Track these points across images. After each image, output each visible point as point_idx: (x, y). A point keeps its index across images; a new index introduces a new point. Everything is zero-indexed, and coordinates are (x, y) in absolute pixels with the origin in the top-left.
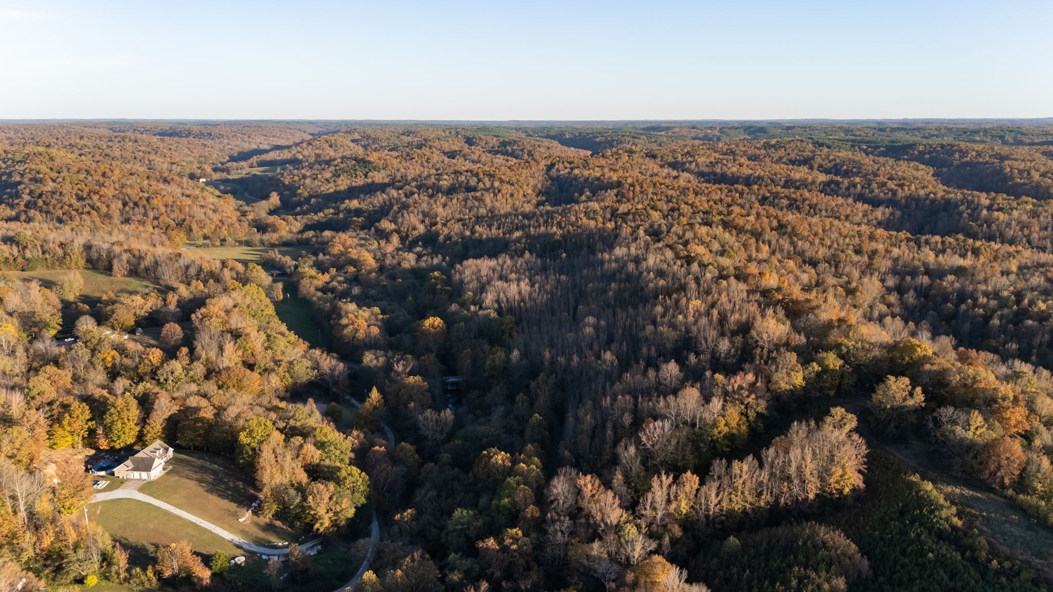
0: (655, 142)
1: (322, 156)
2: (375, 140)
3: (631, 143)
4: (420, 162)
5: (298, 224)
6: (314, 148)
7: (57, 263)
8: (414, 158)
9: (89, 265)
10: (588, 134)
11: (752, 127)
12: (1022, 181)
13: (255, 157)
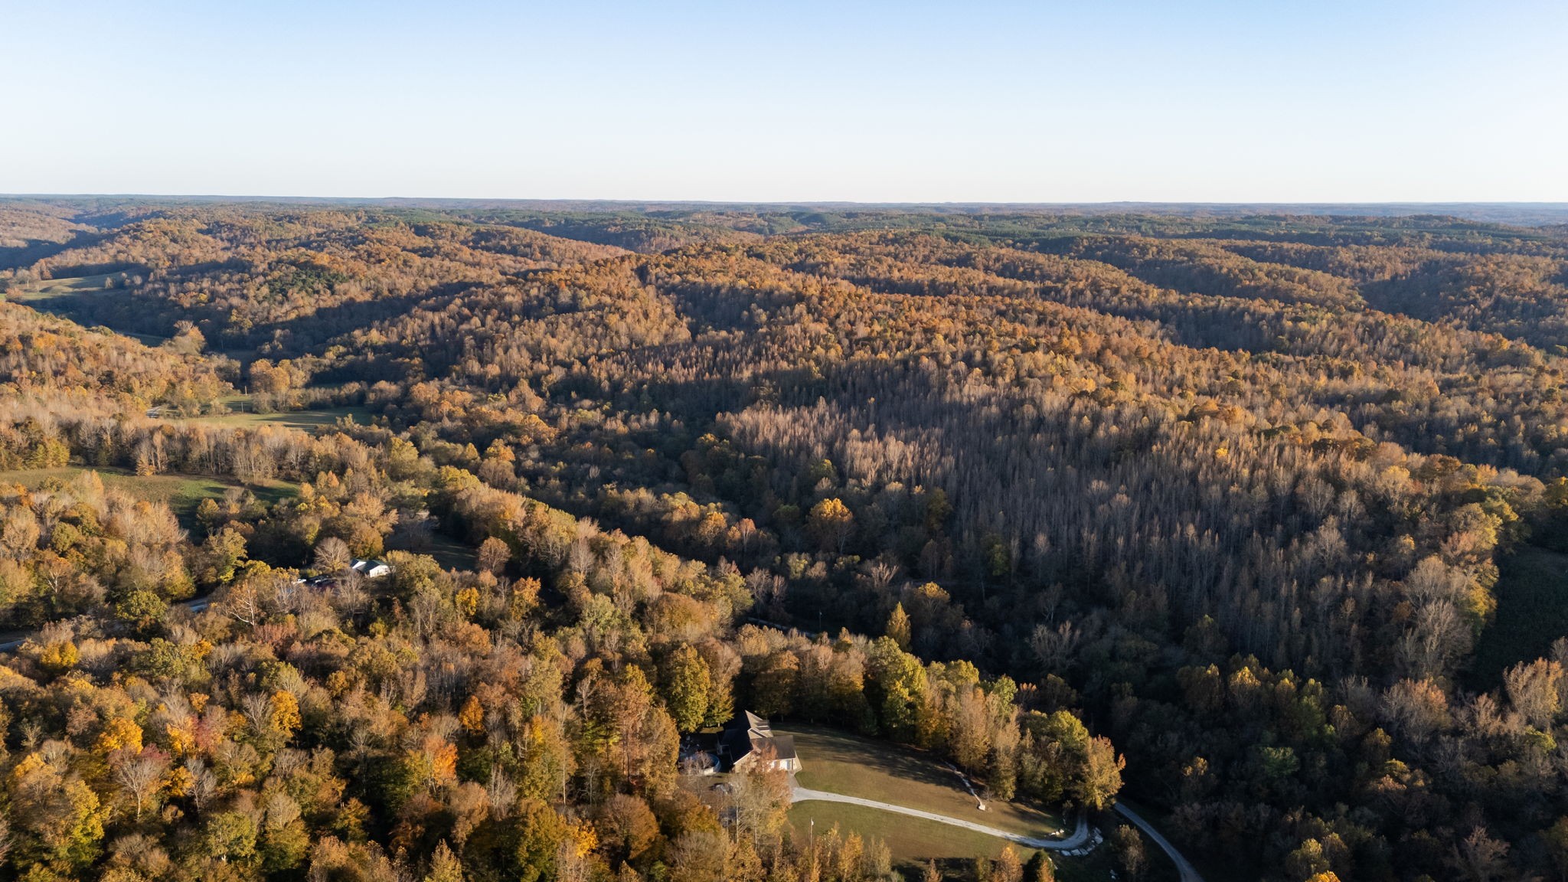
0: (696, 234)
1: (182, 257)
2: (246, 231)
3: (668, 235)
4: (394, 266)
5: (301, 373)
6: (147, 244)
7: (20, 459)
8: (383, 260)
9: (79, 459)
10: (585, 222)
11: (802, 214)
12: (1252, 284)
13: (42, 261)
